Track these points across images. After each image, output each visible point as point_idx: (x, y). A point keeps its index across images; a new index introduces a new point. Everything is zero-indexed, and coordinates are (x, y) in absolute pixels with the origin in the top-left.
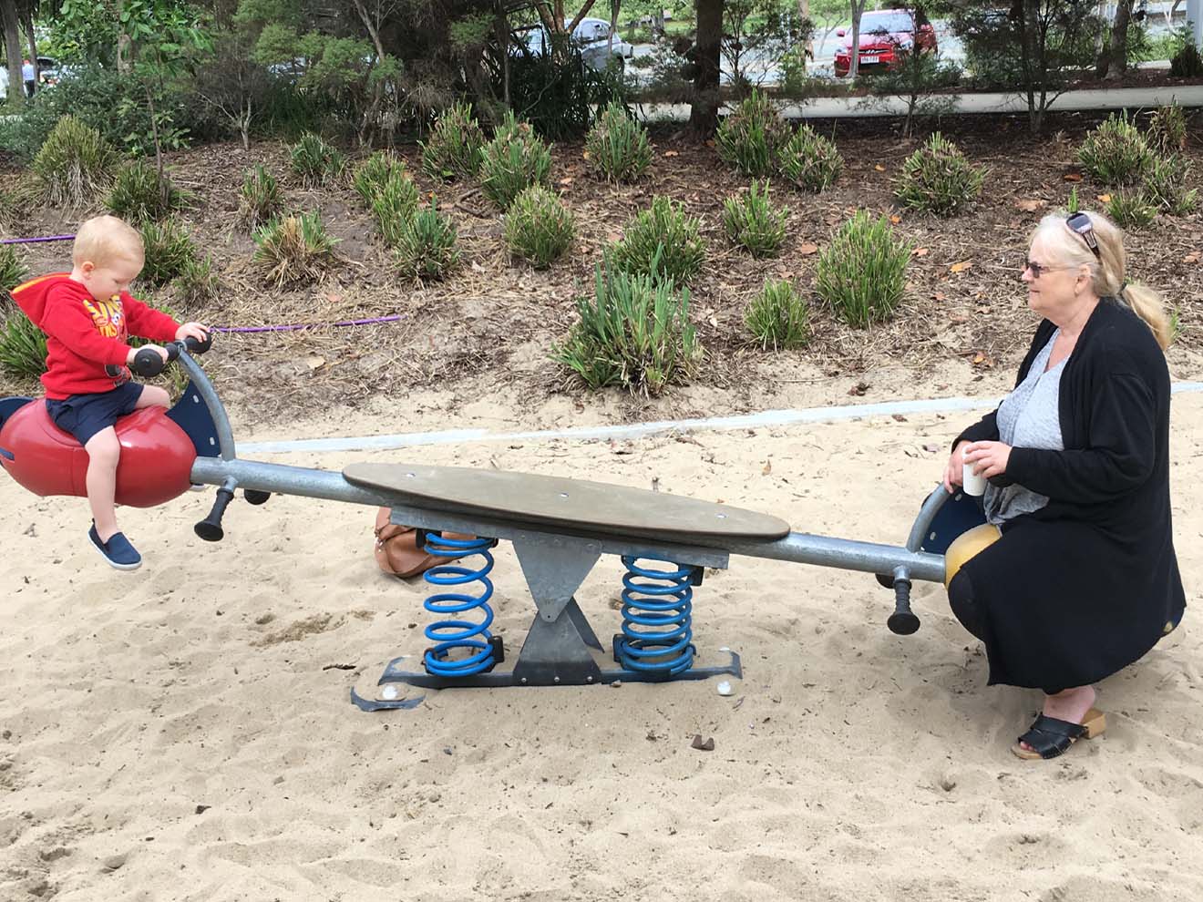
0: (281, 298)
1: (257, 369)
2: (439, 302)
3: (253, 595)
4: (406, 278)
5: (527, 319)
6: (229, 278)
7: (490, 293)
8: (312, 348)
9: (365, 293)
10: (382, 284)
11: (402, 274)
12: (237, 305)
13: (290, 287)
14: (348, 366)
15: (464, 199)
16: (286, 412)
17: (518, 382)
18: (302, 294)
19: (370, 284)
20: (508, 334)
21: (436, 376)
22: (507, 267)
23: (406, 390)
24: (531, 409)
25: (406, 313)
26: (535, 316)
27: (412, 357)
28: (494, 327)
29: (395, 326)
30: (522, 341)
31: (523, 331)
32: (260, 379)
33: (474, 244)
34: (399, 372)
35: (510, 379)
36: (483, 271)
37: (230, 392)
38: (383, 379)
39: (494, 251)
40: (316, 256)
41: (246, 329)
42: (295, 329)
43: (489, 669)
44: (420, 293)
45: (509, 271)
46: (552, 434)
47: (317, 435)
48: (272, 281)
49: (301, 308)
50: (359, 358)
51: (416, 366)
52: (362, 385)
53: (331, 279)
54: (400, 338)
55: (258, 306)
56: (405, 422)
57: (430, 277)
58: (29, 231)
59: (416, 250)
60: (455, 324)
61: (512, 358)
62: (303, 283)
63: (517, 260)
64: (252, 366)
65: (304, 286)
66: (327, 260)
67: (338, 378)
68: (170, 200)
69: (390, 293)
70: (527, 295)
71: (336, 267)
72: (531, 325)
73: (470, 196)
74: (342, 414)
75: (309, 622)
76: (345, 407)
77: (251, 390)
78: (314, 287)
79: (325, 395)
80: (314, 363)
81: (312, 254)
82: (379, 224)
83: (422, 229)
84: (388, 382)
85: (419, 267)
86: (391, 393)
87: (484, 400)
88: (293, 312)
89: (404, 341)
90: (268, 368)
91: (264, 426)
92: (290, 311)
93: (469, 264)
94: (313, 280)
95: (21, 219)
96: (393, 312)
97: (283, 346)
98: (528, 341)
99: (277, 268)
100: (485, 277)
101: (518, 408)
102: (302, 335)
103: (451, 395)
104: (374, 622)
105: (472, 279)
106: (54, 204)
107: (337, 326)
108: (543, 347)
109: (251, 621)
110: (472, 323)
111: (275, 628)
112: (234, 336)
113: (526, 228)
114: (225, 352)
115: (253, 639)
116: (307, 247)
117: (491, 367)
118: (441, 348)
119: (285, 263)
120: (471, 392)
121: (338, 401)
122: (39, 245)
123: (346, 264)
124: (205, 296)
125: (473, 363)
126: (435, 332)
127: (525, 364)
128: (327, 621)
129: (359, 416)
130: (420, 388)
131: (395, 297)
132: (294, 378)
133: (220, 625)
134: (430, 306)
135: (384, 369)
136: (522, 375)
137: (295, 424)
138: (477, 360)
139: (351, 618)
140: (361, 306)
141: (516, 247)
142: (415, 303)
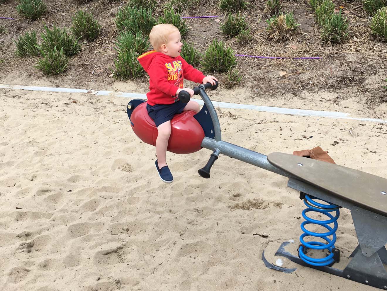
0: (274, 46)
1: (260, 73)
2: (337, 53)
3: (235, 181)
4: (325, 42)
5: (375, 65)
6: (256, 36)
7: (360, 51)
8: (282, 67)
9: (307, 46)
10: (314, 43)
11: (323, 40)
12: (258, 47)
13: (278, 41)
14: (295, 76)
15: (354, 9)
16: (267, 93)
17: (367, 93)
18: (282, 45)
19: (309, 43)
20: (366, 71)
21: (331, 85)
22: (369, 40)
23: (317, 89)
24: (372, 106)
25: (322, 57)
26: (379, 63)
27: (322, 75)
28: (359, 66)
29: (317, 62)
30: (371, 74)
31: (373, 70)
32: (261, 78)
33: (356, 28)
34: (316, 81)
35: (364, 92)
36: (358, 41)
37: (247, 83)
38: (309, 84)
39: (364, 33)
40: (290, 30)
41: (259, 57)
42: (277, 59)
43: (331, 265)
44: (330, 48)
45: (370, 41)
46: (380, 121)
47: (278, 105)
48: (271, 39)
49: (281, 51)
50: (300, 73)
51: (323, 80)
52: (300, 85)
53: (294, 40)
54: (318, 67)
55: (265, 48)
56: (314, 104)
57: (335, 42)
58: (194, 14)
59: (330, 31)
60: (342, 64)
61: (366, 82)
62: (284, 40)
63: (374, 37)
64: (258, 72)
65: (284, 42)
66: (295, 32)
67: (290, 81)
68: (241, 5)
69: (318, 47)
70: (377, 53)
71: (297, 35)
72: (377, 68)
73: (357, 8)
74: (289, 97)
75: (254, 201)
76: (290, 94)
77: (256, 83)
78: (287, 42)
79: (284, 88)
80: (282, 74)
81: (288, 29)
82: (317, 18)
83: (334, 22)
84: (310, 85)
85: (330, 38)
86: (311, 90)
87: (350, 100)
88: (278, 52)
89: (319, 68)
90: (264, 74)
91: (258, 98)
92: (277, 51)
93: (352, 37)
94: (288, 39)
95: (192, 10)
96: (317, 55)
97: (272, 65)
98: (375, 74)
99: (274, 34)
100: (359, 44)
101: (366, 105)
102: (279, 62)
103: (336, 95)
104: (282, 210)
105: (353, 44)
106: (204, 5)
107: (294, 59)
108: (382, 78)
109: (231, 195)
110: (350, 64)
111: (240, 201)
112: (254, 59)
113: (381, 24)
114: (249, 66)
115: (230, 204)
116: (286, 27)
117: (356, 85)
118: (335, 73)
119: (277, 32)
120: (345, 95)
121: (288, 92)
122: (196, 19)
123: (301, 34)
124: (247, 43)
125: (348, 82)
126: (333, 66)
127: (372, 85)
128: (262, 203)
129: (296, 99)
130: (323, 90)
131: (319, 49)
132: (273, 79)
133: (219, 194)
134: (333, 54)
135: (310, 79)
136: (369, 90)
137: (270, 99)
138: (350, 80)
139: (271, 205)
140: (305, 51)
141: (374, 32)
142: (327, 52)
